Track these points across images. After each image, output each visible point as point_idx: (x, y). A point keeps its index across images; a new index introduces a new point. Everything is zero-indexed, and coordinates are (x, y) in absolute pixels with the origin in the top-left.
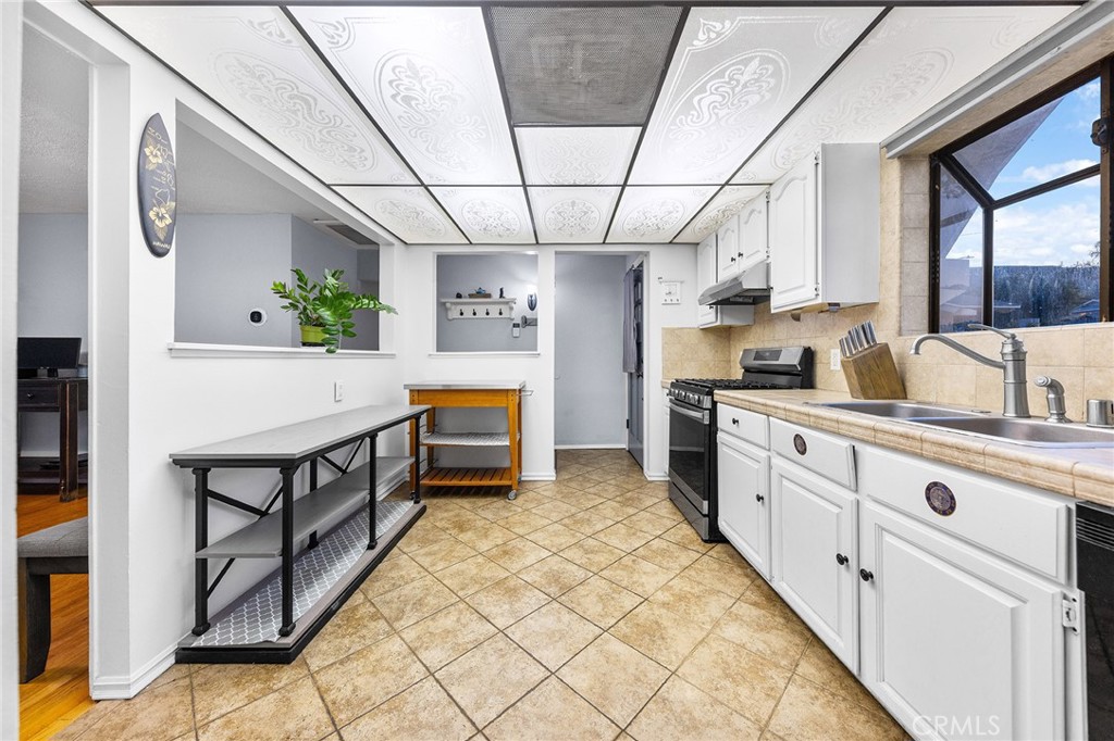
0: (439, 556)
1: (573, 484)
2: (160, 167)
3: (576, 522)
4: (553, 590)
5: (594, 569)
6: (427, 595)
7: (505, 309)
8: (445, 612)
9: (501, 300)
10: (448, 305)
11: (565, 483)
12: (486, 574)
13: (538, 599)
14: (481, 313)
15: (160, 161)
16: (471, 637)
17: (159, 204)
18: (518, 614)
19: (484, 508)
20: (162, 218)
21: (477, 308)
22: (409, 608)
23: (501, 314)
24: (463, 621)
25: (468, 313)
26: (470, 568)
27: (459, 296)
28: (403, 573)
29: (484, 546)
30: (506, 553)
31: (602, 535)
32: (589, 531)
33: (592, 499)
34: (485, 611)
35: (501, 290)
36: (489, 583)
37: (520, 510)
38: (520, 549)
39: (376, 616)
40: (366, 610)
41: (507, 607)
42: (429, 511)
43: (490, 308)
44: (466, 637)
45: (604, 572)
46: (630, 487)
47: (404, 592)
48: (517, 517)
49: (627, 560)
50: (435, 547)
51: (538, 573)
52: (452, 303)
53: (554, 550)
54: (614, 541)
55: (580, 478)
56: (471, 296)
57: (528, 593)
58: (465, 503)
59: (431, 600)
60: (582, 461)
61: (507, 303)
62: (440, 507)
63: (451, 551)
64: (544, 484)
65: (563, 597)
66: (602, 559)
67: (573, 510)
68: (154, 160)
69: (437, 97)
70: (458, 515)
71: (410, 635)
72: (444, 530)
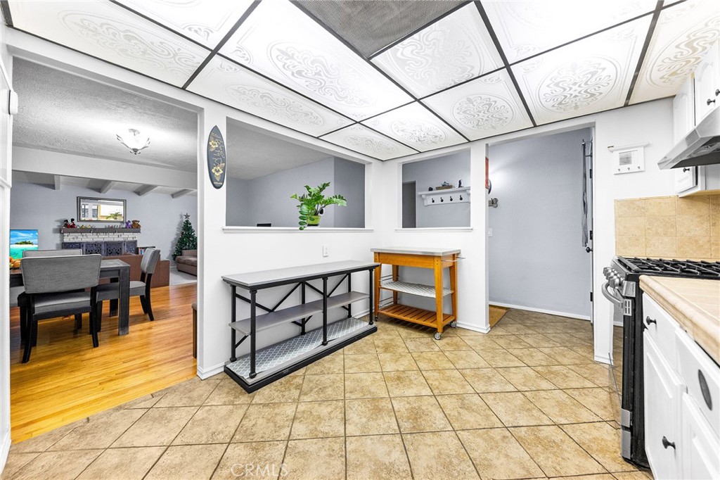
0: (358, 364)
1: (501, 342)
2: (216, 149)
3: (475, 376)
4: (406, 426)
5: (456, 426)
6: (330, 386)
7: (463, 195)
8: (329, 403)
9: (460, 189)
10: (423, 196)
11: (494, 338)
12: (373, 389)
13: (389, 427)
14: (447, 200)
15: (217, 146)
16: (326, 429)
17: (217, 165)
18: (365, 430)
19: (413, 340)
20: (218, 171)
21: (443, 197)
22: (316, 389)
23: (461, 199)
24: (332, 415)
25: (438, 201)
26: (367, 379)
27: (431, 189)
28: (332, 366)
29: (389, 367)
30: (399, 378)
31: (491, 397)
32: (481, 387)
33: (510, 361)
34: (350, 415)
35: (460, 182)
36: (369, 396)
37: (437, 349)
38: (411, 380)
39: (299, 387)
40: (299, 380)
41: (364, 420)
42: (379, 331)
43: (453, 196)
44: (324, 428)
45: (462, 433)
46: (565, 361)
47: (323, 379)
48: (430, 354)
49: (497, 434)
50: (361, 357)
51: (407, 406)
52: (427, 195)
53: (436, 392)
54: (500, 409)
55: (513, 338)
56: (438, 188)
57: (387, 419)
58: (403, 332)
59: (329, 391)
60: (529, 323)
61: (465, 191)
62: (387, 331)
63: (367, 363)
64: (474, 333)
65: (409, 436)
66: (471, 419)
67: (483, 364)
68: (214, 147)
69: (309, 63)
70: (393, 340)
71: (302, 407)
72: (376, 347)
